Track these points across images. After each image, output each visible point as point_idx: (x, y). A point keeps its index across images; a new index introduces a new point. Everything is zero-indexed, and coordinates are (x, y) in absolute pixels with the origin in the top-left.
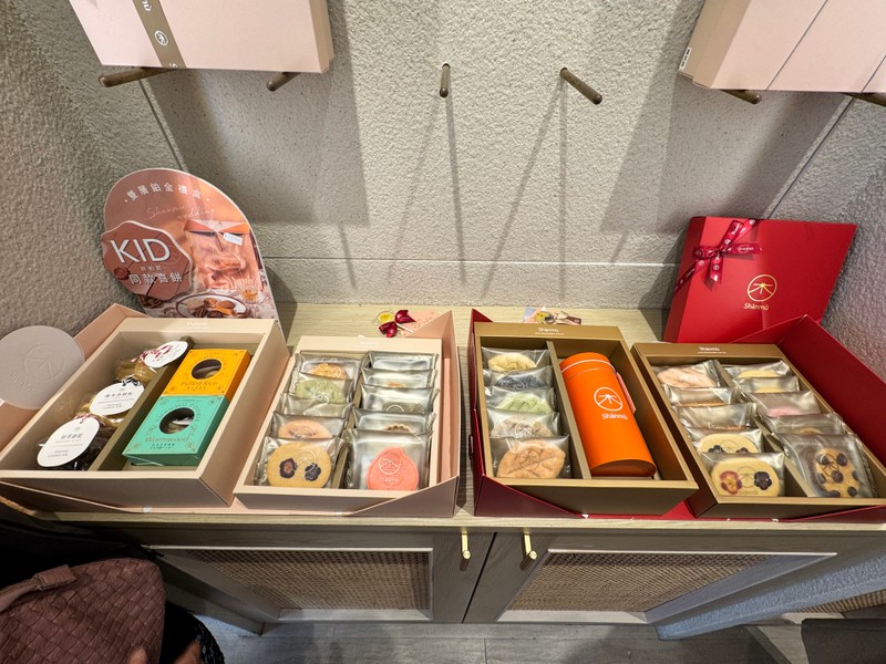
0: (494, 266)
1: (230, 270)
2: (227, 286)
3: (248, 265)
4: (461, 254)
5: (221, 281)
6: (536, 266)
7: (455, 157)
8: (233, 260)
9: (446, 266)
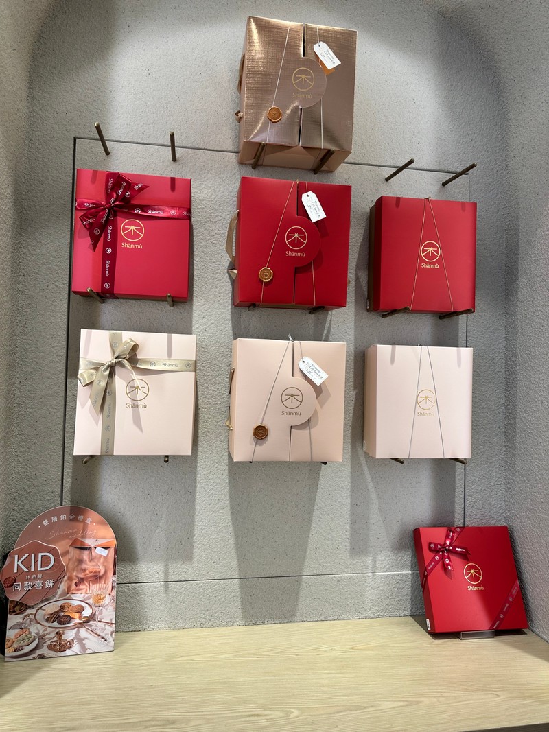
1: (91, 577)
2: (84, 591)
3: (106, 572)
5: (81, 587)
8: (96, 568)
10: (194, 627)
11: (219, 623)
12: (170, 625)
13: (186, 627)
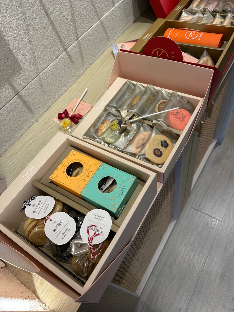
0: (79, 42)
4: (64, 46)
6: (93, 29)
9: (62, 59)
10: (50, 106)
11: (60, 94)
12: (38, 116)
13: (46, 110)
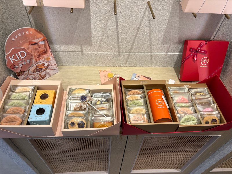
0: (129, 54)
4: (119, 51)
5: (40, 58)
6: (143, 54)
7: (117, 23)
9: (114, 54)
